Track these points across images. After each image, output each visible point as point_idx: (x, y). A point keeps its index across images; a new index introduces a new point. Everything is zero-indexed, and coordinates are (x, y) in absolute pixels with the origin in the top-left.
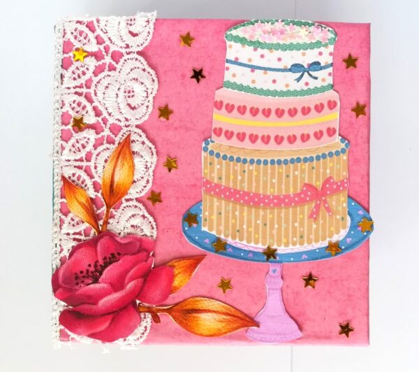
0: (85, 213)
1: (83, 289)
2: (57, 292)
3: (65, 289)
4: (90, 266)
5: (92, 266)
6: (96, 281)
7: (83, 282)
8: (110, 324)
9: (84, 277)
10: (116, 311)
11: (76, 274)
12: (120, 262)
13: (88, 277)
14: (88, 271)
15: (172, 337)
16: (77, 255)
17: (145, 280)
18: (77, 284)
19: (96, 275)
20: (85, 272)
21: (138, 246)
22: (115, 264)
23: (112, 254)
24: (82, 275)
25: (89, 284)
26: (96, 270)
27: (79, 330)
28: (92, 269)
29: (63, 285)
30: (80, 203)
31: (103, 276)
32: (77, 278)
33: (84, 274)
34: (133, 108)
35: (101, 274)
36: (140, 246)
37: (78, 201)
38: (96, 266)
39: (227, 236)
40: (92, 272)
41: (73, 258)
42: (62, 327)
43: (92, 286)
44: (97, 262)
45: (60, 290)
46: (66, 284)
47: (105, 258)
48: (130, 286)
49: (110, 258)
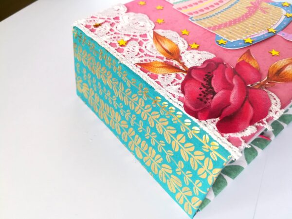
0: (167, 69)
1: (213, 102)
2: (199, 117)
3: (201, 111)
4: (201, 89)
5: (202, 87)
6: (214, 93)
7: (207, 99)
8: (252, 106)
9: (205, 96)
10: (246, 98)
11: (198, 98)
12: (214, 76)
13: (207, 94)
14: (203, 92)
16: (187, 88)
17: (239, 75)
18: (205, 103)
19: (210, 90)
20: (201, 93)
22: (213, 78)
23: (206, 75)
24: (202, 96)
25: (212, 98)
26: (207, 88)
27: (240, 126)
28: (204, 89)
29: (198, 110)
30: (160, 67)
31: (215, 88)
32: (201, 100)
33: (203, 94)
35: (212, 88)
36: (215, 63)
37: (158, 67)
38: (204, 87)
40: (206, 91)
41: (186, 92)
42: (227, 135)
43: (215, 97)
44: (202, 84)
45: (199, 114)
46: (198, 108)
47: (205, 80)
48: (234, 82)
49: (207, 78)
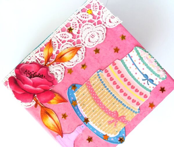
0: (47, 56)
1: (25, 76)
2: (16, 70)
4: (33, 72)
5: (34, 73)
6: (30, 78)
7: (26, 74)
8: (22, 94)
9: (28, 73)
10: (27, 92)
11: (27, 70)
12: (43, 79)
13: (29, 74)
14: (31, 72)
15: (35, 115)
16: (32, 65)
17: (44, 91)
18: (24, 73)
19: (32, 76)
20: (30, 72)
21: (52, 80)
22: (41, 78)
23: (43, 75)
24: (28, 72)
25: (27, 77)
26: (33, 75)
27: (12, 86)
28: (33, 73)
29: (20, 70)
30: (48, 52)
31: (34, 78)
32: (26, 71)
33: (29, 72)
34: (89, 41)
35: (34, 77)
36: (52, 81)
37: (48, 51)
38: (35, 73)
39: (79, 103)
40: (32, 74)
41: (31, 65)
42: (8, 81)
43: (28, 78)
44: (36, 73)
45: (18, 70)
46: (21, 70)
47: (39, 74)
48: (38, 89)
49: (41, 75)
